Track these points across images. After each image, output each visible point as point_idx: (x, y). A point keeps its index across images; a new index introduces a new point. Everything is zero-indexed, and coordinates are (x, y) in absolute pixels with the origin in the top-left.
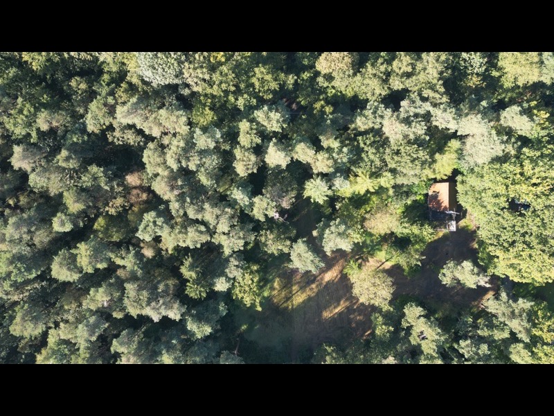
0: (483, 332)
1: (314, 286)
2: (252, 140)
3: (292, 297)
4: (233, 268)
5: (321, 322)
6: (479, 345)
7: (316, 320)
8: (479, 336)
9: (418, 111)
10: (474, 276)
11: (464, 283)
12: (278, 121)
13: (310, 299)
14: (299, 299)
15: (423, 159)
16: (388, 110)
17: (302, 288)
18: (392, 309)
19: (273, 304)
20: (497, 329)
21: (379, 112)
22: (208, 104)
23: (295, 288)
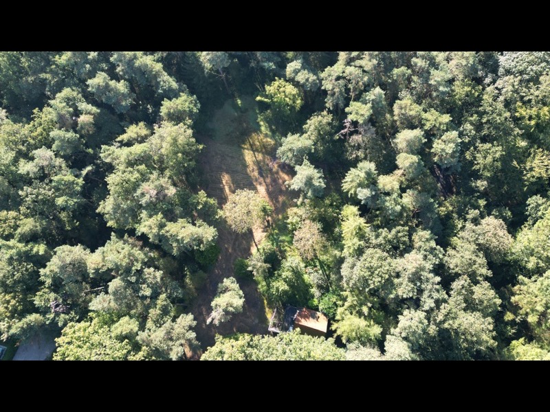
0: (162, 299)
1: (256, 174)
2: (429, 121)
3: (252, 150)
4: (307, 76)
5: (220, 170)
6: (152, 288)
7: (223, 167)
8: (160, 294)
9: (426, 294)
10: (225, 304)
11: (219, 297)
12: (443, 150)
13: (245, 166)
14: (249, 157)
15: (370, 282)
16: (432, 266)
17: (257, 163)
18: (217, 217)
19: (251, 132)
20: (159, 315)
21: (430, 257)
22: (473, 92)
23: (260, 157)
